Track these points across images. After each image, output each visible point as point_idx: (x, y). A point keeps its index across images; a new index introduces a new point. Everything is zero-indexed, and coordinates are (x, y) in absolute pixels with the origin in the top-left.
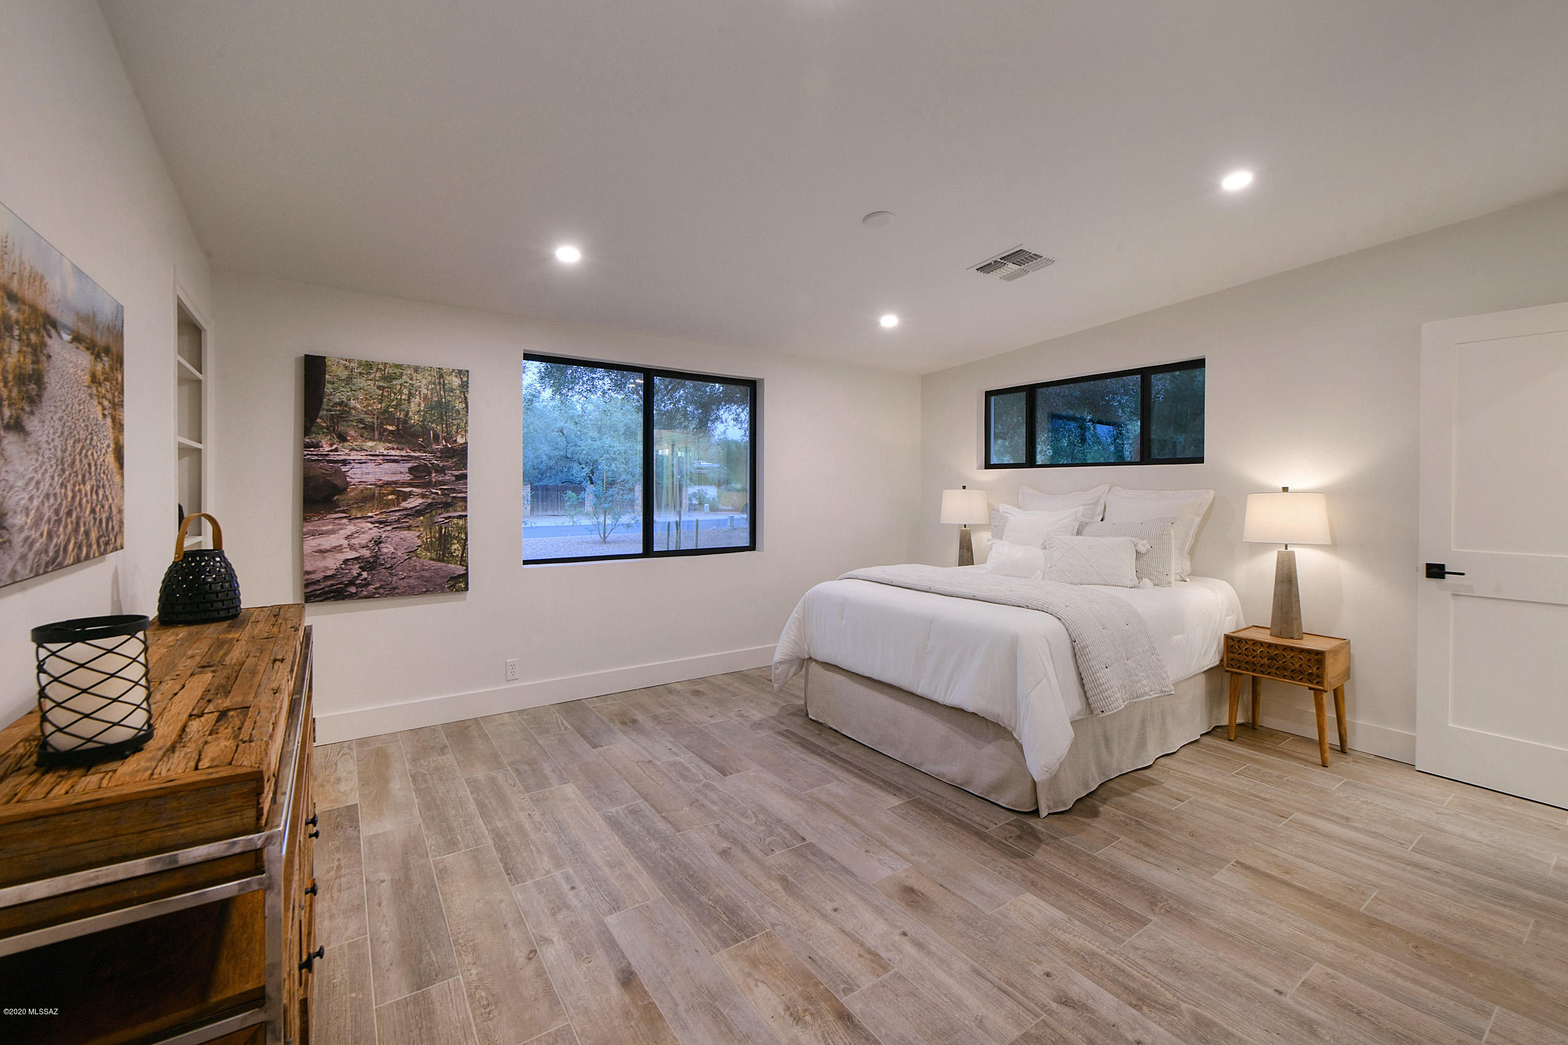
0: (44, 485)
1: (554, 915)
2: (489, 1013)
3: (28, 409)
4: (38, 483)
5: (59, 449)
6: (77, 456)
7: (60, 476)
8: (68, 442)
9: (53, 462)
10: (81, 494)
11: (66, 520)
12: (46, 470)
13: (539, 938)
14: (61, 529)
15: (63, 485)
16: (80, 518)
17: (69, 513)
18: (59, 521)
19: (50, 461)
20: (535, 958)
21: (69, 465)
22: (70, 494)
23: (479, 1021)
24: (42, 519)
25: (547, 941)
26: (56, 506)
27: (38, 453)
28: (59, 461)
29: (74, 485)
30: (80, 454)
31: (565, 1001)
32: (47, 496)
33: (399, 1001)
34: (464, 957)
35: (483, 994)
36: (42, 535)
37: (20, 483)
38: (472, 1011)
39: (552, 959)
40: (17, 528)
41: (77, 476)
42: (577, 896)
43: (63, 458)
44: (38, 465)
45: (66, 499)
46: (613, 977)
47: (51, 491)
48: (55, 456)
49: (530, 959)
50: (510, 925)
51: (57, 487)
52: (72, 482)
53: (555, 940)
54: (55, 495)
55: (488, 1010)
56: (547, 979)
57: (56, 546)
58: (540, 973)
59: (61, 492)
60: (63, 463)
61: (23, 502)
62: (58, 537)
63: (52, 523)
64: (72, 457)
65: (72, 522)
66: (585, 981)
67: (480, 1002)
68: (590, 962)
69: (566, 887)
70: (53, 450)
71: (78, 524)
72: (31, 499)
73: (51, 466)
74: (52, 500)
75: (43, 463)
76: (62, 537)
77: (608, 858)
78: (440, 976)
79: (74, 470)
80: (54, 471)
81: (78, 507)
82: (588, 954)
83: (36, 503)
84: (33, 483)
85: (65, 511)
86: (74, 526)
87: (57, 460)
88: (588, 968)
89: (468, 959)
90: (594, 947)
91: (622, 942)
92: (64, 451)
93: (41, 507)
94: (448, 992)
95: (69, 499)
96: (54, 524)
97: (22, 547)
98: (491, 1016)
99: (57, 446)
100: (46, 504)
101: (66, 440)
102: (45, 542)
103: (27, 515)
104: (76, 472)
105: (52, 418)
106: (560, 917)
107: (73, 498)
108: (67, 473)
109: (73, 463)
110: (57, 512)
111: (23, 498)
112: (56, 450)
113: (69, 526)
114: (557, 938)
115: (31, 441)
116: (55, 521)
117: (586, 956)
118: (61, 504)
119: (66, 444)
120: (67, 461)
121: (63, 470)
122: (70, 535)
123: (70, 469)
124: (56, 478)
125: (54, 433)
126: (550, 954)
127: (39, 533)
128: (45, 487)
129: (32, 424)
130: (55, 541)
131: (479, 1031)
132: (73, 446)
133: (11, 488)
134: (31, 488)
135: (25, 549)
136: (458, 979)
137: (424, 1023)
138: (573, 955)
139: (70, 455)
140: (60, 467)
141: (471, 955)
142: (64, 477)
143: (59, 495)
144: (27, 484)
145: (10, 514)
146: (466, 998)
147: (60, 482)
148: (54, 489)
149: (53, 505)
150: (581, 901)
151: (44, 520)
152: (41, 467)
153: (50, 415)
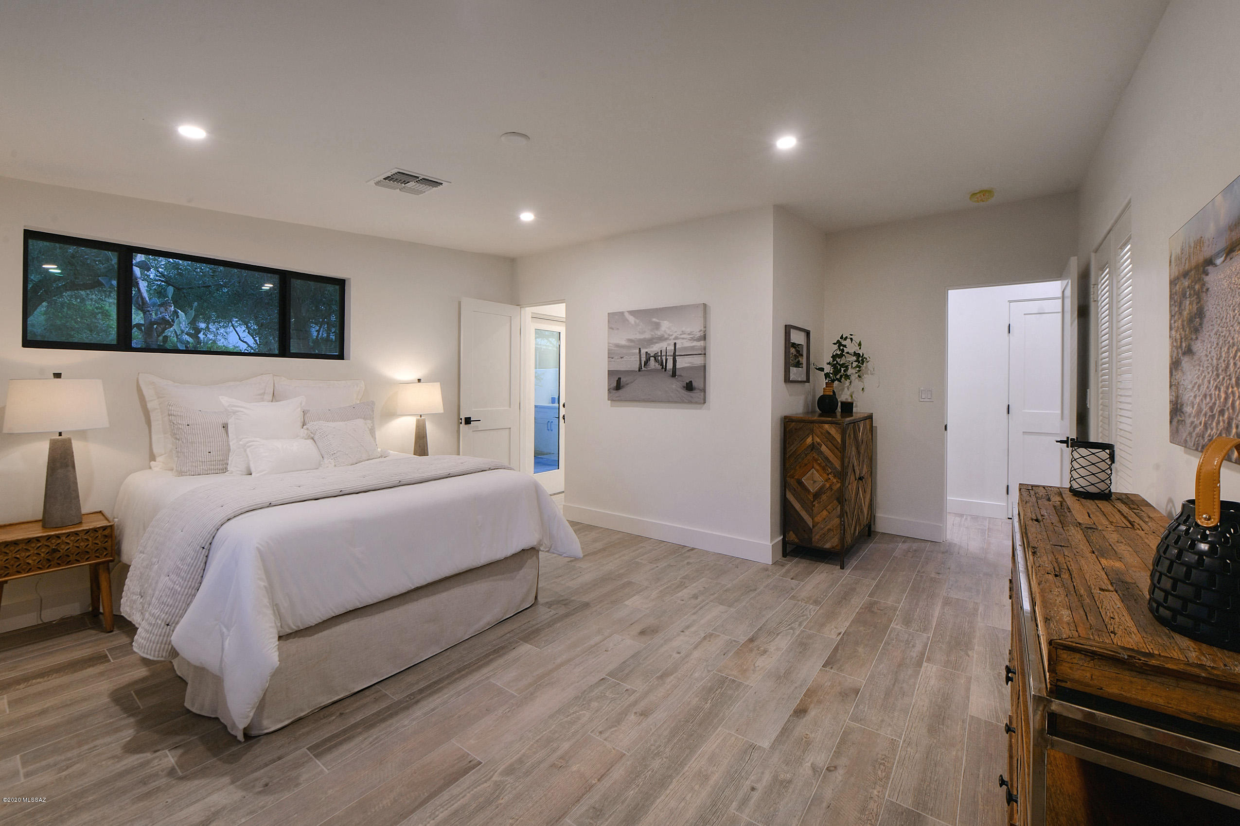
0: (1203, 388)
1: (790, 782)
2: (883, 759)
3: (1194, 337)
4: (1199, 386)
5: (1214, 359)
6: (1231, 361)
7: (1215, 380)
8: (1223, 350)
9: (1210, 369)
10: (1234, 396)
11: (1219, 417)
12: (1205, 376)
13: (817, 775)
14: (1214, 424)
15: (1217, 388)
16: (1232, 419)
17: (1222, 412)
18: (1213, 416)
19: (1208, 369)
20: (833, 765)
21: (1222, 370)
22: (1223, 396)
23: (892, 760)
24: (1201, 412)
25: (814, 768)
26: (1211, 404)
27: (1200, 365)
28: (1215, 368)
29: (1227, 388)
30: (1234, 358)
31: (840, 730)
32: (1205, 396)
33: (936, 818)
34: (875, 810)
35: (879, 772)
36: (1201, 423)
37: (1190, 387)
38: (892, 769)
39: (823, 755)
40: (1187, 414)
41: (1230, 379)
42: (759, 780)
43: (1218, 365)
44: (1199, 373)
45: (1220, 400)
46: (805, 719)
47: (1208, 393)
48: (1211, 364)
49: (835, 767)
50: (825, 805)
51: (1212, 389)
52: (1225, 385)
53: (809, 764)
54: (1211, 395)
55: (883, 761)
56: (837, 748)
57: (1209, 436)
58: (838, 754)
59: (1215, 395)
60: (1217, 370)
61: (1191, 398)
62: (1212, 429)
63: (1207, 417)
64: (1226, 362)
65: (1224, 421)
66: (820, 729)
67: (885, 769)
68: (807, 734)
69: (756, 795)
70: (1210, 360)
71: (1229, 424)
72: (1195, 397)
73: (1209, 373)
74: (1208, 399)
75: (1203, 371)
76: (1214, 430)
77: (697, 787)
78: (900, 810)
79: (1228, 374)
80: (1211, 377)
81: (1230, 408)
82: (802, 739)
83: (1198, 400)
84: (1197, 386)
85: (1218, 410)
86: (1226, 425)
87: (1213, 368)
88: (811, 733)
89: (872, 805)
90: (795, 739)
91: (778, 728)
92: (1218, 359)
93: (1201, 403)
94: (900, 793)
95: (1222, 400)
96: (1209, 417)
97: (1190, 427)
98: (883, 757)
99: (1213, 356)
100: (1204, 402)
101: (1221, 348)
102: (1202, 429)
103: (1193, 408)
104: (1230, 375)
105: (1210, 335)
106: (788, 776)
107: (1226, 399)
108: (1221, 377)
109: (1227, 367)
110: (1211, 409)
111: (1191, 396)
112: (1212, 360)
113: (1221, 424)
114: (807, 764)
115: (1195, 358)
116: (1210, 416)
117: (805, 739)
118: (1215, 404)
119: (1221, 353)
120: (1222, 366)
121: (1218, 375)
122: (1221, 431)
123: (1223, 373)
124: (1212, 382)
125: (1211, 347)
126: (821, 758)
127: (1199, 422)
128: (1204, 389)
129: (1197, 346)
130: (1209, 431)
131: (896, 755)
132: (1228, 352)
133: (1186, 389)
134: (1195, 390)
135: (1191, 429)
136: (889, 796)
137: (925, 787)
138: (811, 746)
139: (1224, 361)
140: (1215, 373)
141: (869, 807)
142: (1218, 380)
143: (1213, 396)
144: (1193, 387)
145: (1185, 405)
146: (891, 779)
147: (1215, 385)
148: (1210, 390)
149: (1208, 404)
150: (763, 773)
151: (1202, 414)
152: (1202, 375)
153: (1208, 334)
